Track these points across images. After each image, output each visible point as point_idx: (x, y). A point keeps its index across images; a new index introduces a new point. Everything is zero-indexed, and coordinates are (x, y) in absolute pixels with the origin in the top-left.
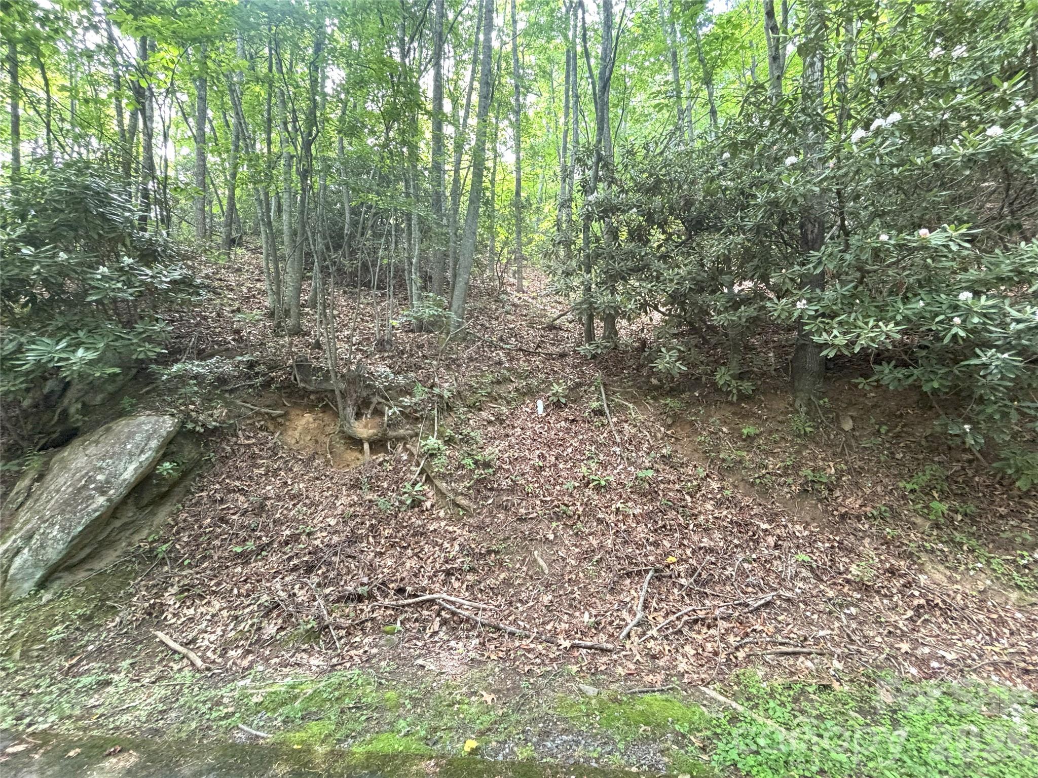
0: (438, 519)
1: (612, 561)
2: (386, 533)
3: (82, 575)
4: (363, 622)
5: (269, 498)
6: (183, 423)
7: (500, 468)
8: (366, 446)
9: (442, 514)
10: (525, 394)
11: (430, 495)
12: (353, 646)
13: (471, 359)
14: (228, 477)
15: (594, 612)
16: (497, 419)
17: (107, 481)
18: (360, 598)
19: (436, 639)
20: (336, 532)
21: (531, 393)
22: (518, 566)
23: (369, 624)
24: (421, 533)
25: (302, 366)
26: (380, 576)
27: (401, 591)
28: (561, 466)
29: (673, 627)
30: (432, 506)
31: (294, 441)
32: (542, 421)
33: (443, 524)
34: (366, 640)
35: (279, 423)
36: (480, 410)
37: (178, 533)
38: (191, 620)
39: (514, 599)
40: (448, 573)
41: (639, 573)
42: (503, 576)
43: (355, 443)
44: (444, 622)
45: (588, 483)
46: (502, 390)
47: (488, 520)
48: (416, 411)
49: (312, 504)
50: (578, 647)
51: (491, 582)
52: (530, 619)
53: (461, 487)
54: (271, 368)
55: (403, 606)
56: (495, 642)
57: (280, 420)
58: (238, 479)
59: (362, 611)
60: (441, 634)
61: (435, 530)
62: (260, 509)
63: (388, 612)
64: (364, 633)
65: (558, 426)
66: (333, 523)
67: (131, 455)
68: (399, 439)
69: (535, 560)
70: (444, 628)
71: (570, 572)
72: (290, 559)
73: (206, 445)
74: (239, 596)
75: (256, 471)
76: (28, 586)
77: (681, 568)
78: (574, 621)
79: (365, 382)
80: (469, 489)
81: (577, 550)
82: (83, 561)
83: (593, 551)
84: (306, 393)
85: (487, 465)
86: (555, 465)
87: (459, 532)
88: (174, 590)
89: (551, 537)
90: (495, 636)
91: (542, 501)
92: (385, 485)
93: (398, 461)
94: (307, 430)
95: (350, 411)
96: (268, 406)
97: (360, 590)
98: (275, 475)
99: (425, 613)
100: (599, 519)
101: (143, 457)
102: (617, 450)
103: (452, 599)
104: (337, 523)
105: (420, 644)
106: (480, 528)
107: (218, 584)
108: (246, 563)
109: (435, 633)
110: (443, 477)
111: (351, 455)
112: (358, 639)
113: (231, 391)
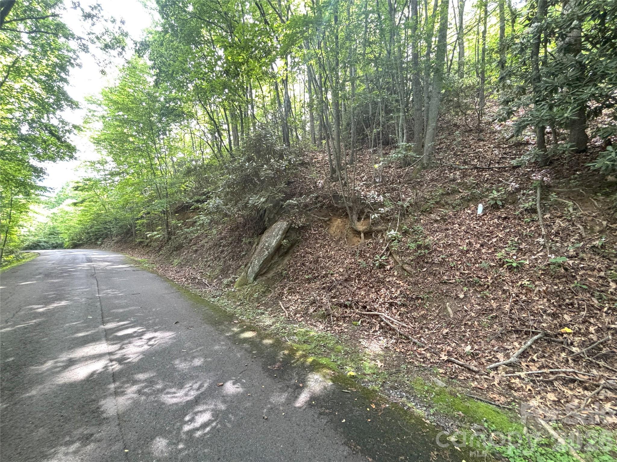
0: (393, 276)
1: (505, 320)
2: (364, 279)
3: (264, 278)
4: (345, 317)
5: (320, 257)
6: (291, 224)
7: (435, 250)
8: (362, 235)
9: (396, 274)
10: (469, 201)
11: (391, 262)
12: (338, 326)
13: (432, 180)
14: (307, 247)
15: (476, 347)
16: (441, 219)
17: (268, 246)
18: (346, 306)
19: (375, 334)
20: (342, 275)
21: (475, 199)
22: (434, 309)
23: (348, 319)
24: (381, 282)
25: (336, 197)
26: (357, 298)
27: (364, 307)
28: (483, 251)
29: (544, 377)
30: (391, 268)
31: (333, 232)
32: (479, 218)
33: (394, 279)
34: (344, 325)
35: (328, 223)
36: (431, 213)
37: (289, 268)
38: (290, 300)
39: (424, 326)
40: (391, 304)
41: (527, 333)
42: (423, 312)
43: (358, 233)
44: (381, 327)
45: (503, 264)
46: (449, 199)
47: (421, 281)
48: (387, 216)
49: (335, 261)
50: (453, 362)
51: (415, 314)
52: (429, 339)
53: (407, 259)
54: (324, 199)
55: (364, 315)
56: (404, 344)
57: (328, 222)
58: (311, 248)
59: (346, 312)
60: (379, 332)
61: (389, 281)
62: (316, 262)
63: (357, 316)
64: (344, 322)
65: (491, 222)
66: (341, 271)
67: (274, 236)
68: (379, 231)
69: (446, 308)
70: (381, 330)
71: (469, 320)
72: (323, 284)
73: (300, 233)
74: (305, 295)
75: (317, 245)
76: (252, 279)
77: (577, 339)
78: (459, 349)
79: (361, 201)
80: (412, 261)
81: (479, 307)
82: (264, 273)
83: (492, 310)
84: (338, 209)
85: (427, 247)
86: (479, 250)
87: (402, 284)
88: (287, 288)
89: (462, 296)
90: (405, 341)
91: (461, 273)
92: (368, 255)
93: (377, 243)
94: (338, 227)
95: (355, 217)
96: (323, 216)
97: (346, 303)
98: (324, 247)
99: (374, 320)
100: (504, 290)
101: (278, 238)
102: (541, 240)
103: (389, 317)
104: (344, 271)
105: (366, 333)
106: (415, 284)
107: (300, 289)
108: (309, 283)
109: (376, 331)
110: (398, 253)
111: (355, 239)
112: (341, 323)
113: (310, 210)
